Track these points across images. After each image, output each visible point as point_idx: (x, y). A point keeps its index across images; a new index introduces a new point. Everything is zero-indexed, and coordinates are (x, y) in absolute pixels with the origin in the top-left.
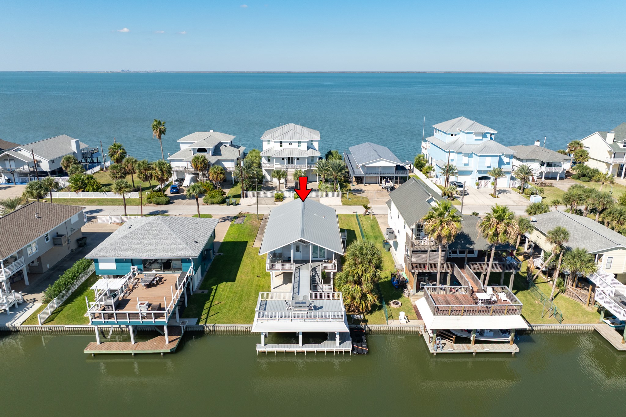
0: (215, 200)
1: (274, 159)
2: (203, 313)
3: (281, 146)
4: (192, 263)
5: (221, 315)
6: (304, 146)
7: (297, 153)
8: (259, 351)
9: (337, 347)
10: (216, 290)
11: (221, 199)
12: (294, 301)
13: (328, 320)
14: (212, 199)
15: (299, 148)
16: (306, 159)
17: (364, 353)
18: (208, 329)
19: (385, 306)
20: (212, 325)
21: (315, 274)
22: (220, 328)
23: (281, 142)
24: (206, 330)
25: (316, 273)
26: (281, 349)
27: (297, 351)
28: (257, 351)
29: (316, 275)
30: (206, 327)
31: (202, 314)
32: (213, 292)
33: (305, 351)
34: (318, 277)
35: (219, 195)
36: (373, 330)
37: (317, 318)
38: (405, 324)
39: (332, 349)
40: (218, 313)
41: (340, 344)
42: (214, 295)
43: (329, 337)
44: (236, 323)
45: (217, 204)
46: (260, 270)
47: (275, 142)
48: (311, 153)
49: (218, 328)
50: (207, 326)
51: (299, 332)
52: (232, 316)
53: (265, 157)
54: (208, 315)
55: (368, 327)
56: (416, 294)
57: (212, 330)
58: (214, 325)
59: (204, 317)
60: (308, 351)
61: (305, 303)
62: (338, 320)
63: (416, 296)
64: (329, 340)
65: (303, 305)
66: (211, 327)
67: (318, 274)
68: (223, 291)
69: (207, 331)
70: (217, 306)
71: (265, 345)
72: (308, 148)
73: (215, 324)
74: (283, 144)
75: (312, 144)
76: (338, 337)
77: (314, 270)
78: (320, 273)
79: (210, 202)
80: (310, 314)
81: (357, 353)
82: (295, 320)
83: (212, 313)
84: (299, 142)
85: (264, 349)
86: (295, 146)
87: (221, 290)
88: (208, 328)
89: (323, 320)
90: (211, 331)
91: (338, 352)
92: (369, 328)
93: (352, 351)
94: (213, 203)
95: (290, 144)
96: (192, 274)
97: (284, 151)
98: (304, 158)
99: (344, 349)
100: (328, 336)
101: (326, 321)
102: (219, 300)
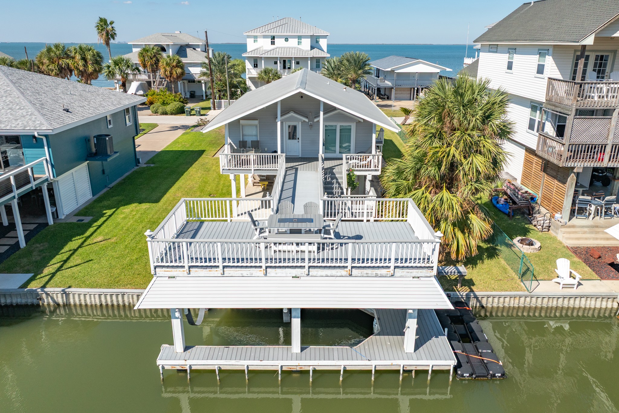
0: (168, 108)
1: (263, 61)
2: (54, 261)
3: (273, 43)
4: (46, 148)
5: (96, 266)
6: (306, 44)
7: (296, 52)
8: (166, 367)
9: (409, 357)
10: (110, 216)
11: (177, 106)
12: (279, 216)
13: (384, 272)
14: (163, 107)
15: (299, 46)
16: (309, 62)
17: (494, 376)
18: (50, 301)
19: (502, 248)
20: (60, 289)
21: (332, 179)
22: (82, 297)
23: (273, 38)
24: (46, 303)
25: (333, 177)
26: (233, 362)
27: (284, 369)
28: (160, 367)
29: (335, 181)
30: (44, 296)
31: (48, 263)
32: (102, 219)
33: (311, 369)
34: (337, 185)
35: (175, 101)
36: (489, 305)
37: (349, 264)
38: (574, 291)
39: (395, 362)
40: (92, 260)
41: (418, 345)
42: (100, 226)
43: (381, 325)
44: (125, 286)
45: (172, 114)
46: (217, 186)
47: (265, 37)
48: (316, 53)
49: (76, 297)
50: (47, 294)
51: (290, 310)
52: (123, 268)
53: (249, 58)
54: (61, 266)
55: (476, 297)
56: (570, 223)
57: (61, 303)
58: (63, 291)
59: (48, 270)
60: (318, 368)
61: (311, 221)
62: (415, 272)
63: (570, 227)
64: (379, 334)
65: (303, 226)
66: (59, 295)
67: (337, 179)
68: (124, 218)
69: (49, 304)
70: (95, 248)
71: (186, 348)
72: (312, 48)
73: (70, 287)
74: (276, 40)
75: (317, 42)
76: (412, 324)
77: (329, 172)
78: (342, 178)
79: (160, 111)
80: (327, 253)
81: (471, 375)
82: (278, 270)
83: (76, 259)
84: (300, 37)
85: (182, 362)
86: (293, 42)
87: (123, 216)
88: (52, 298)
89: (369, 271)
90: (58, 305)
91: (411, 371)
92: (480, 302)
93: (456, 368)
94: (165, 113)
95: (287, 40)
96: (47, 174)
97: (278, 50)
98: (306, 58)
99: (431, 363)
100: (376, 321)
101: (376, 276)
102: (107, 234)
